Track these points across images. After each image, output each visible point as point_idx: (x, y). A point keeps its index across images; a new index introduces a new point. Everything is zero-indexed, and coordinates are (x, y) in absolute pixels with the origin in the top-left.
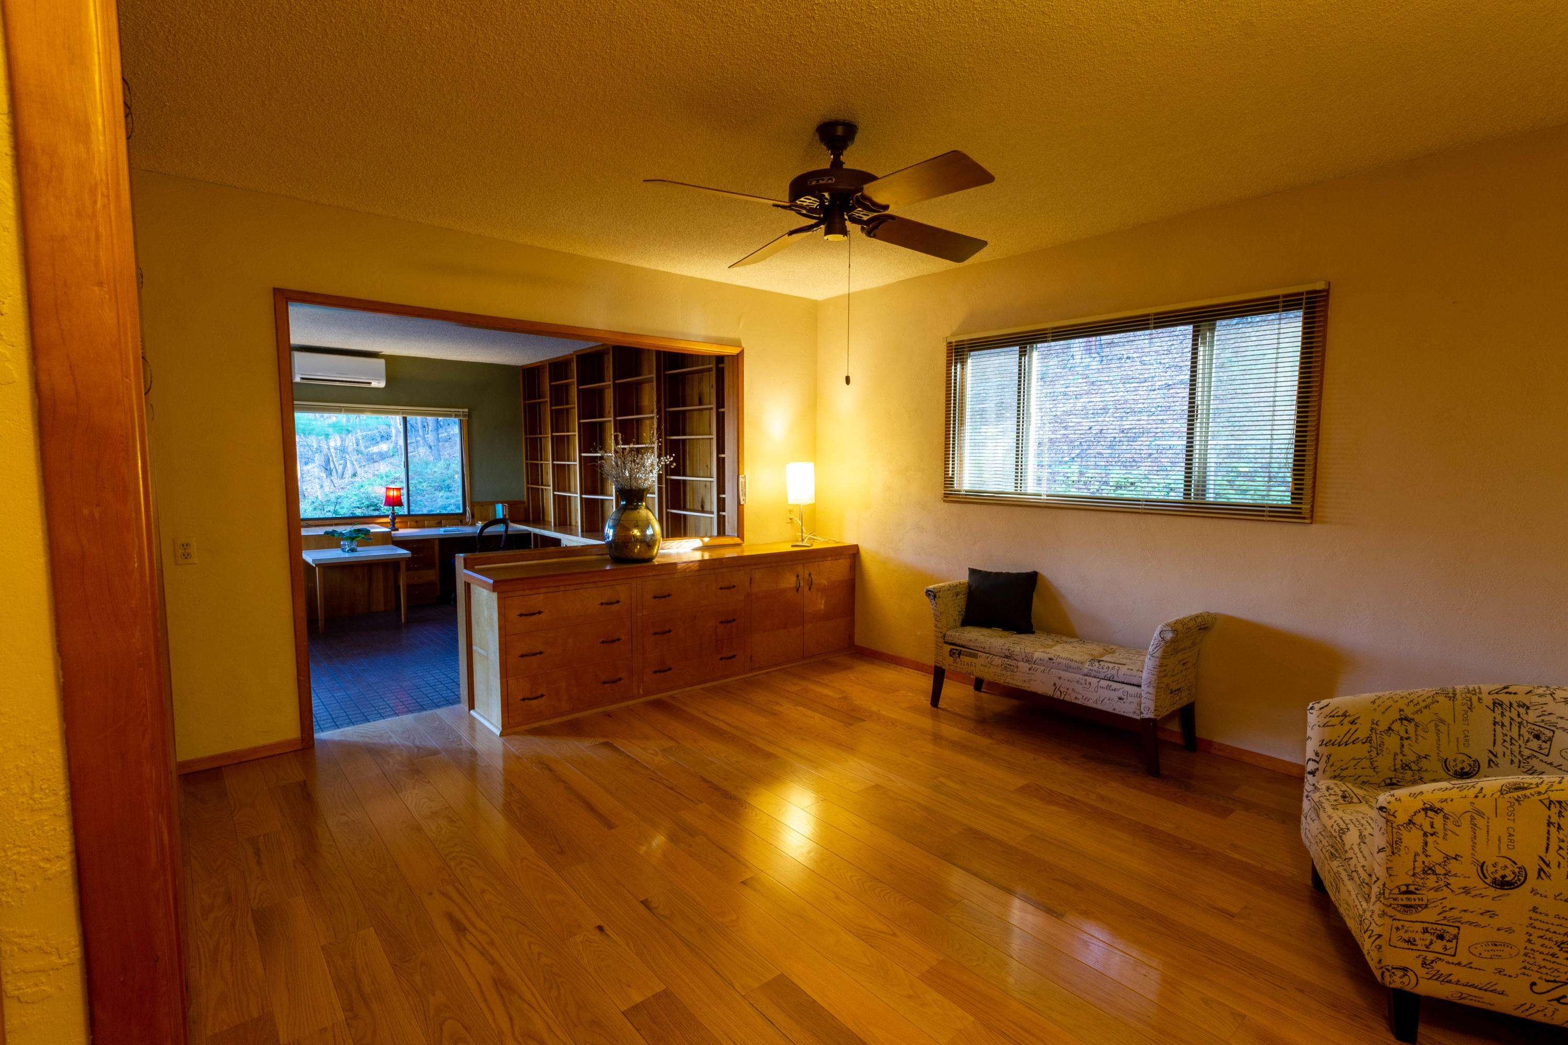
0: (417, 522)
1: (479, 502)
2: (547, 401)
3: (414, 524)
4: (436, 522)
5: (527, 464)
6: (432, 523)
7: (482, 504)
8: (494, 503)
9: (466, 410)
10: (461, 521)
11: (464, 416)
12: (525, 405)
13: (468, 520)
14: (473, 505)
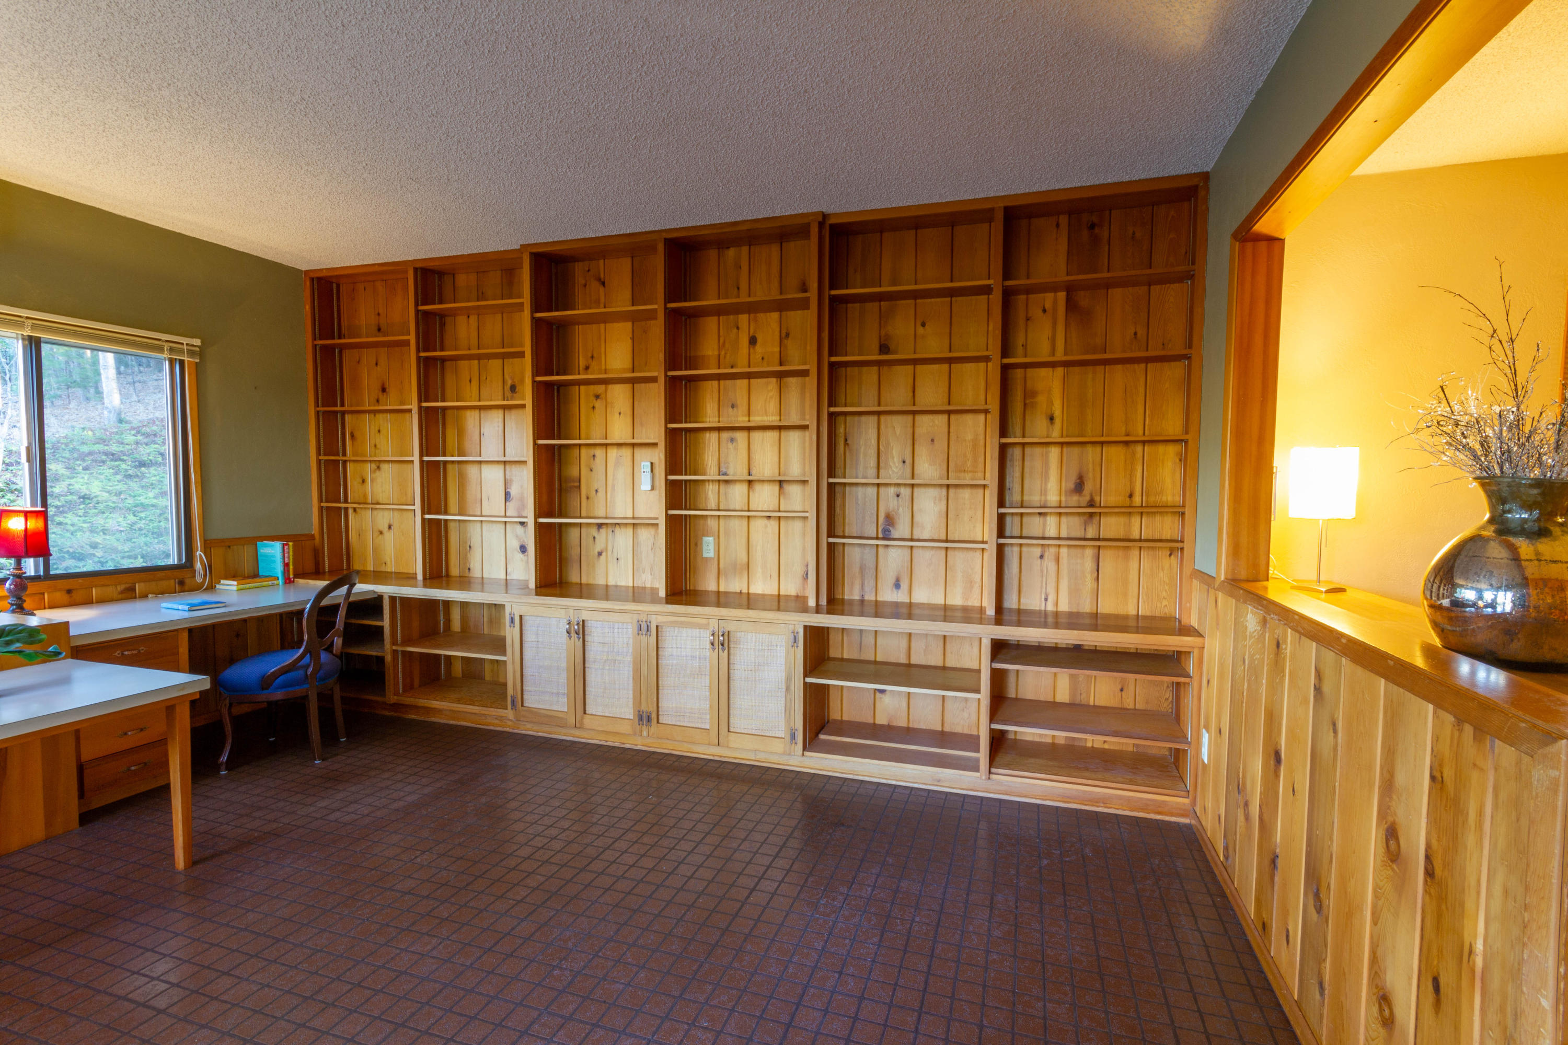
0: (69, 592)
1: (222, 541)
2: (407, 343)
3: (60, 596)
4: (120, 588)
5: (319, 462)
6: (111, 591)
7: (228, 544)
8: (253, 541)
9: (197, 342)
10: (182, 583)
11: (191, 353)
12: (315, 346)
13: (199, 580)
14: (208, 546)
